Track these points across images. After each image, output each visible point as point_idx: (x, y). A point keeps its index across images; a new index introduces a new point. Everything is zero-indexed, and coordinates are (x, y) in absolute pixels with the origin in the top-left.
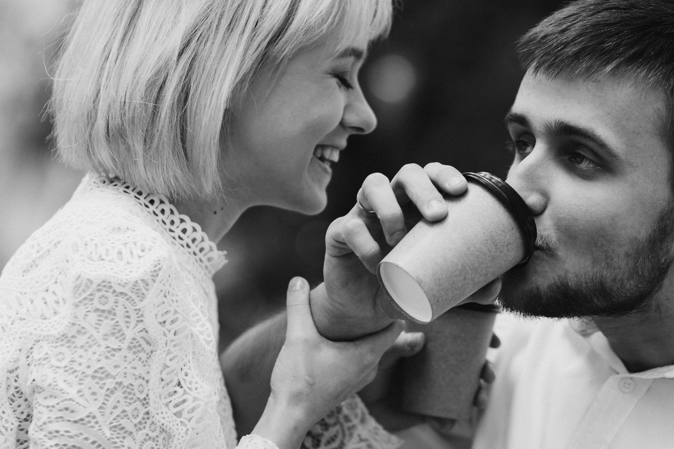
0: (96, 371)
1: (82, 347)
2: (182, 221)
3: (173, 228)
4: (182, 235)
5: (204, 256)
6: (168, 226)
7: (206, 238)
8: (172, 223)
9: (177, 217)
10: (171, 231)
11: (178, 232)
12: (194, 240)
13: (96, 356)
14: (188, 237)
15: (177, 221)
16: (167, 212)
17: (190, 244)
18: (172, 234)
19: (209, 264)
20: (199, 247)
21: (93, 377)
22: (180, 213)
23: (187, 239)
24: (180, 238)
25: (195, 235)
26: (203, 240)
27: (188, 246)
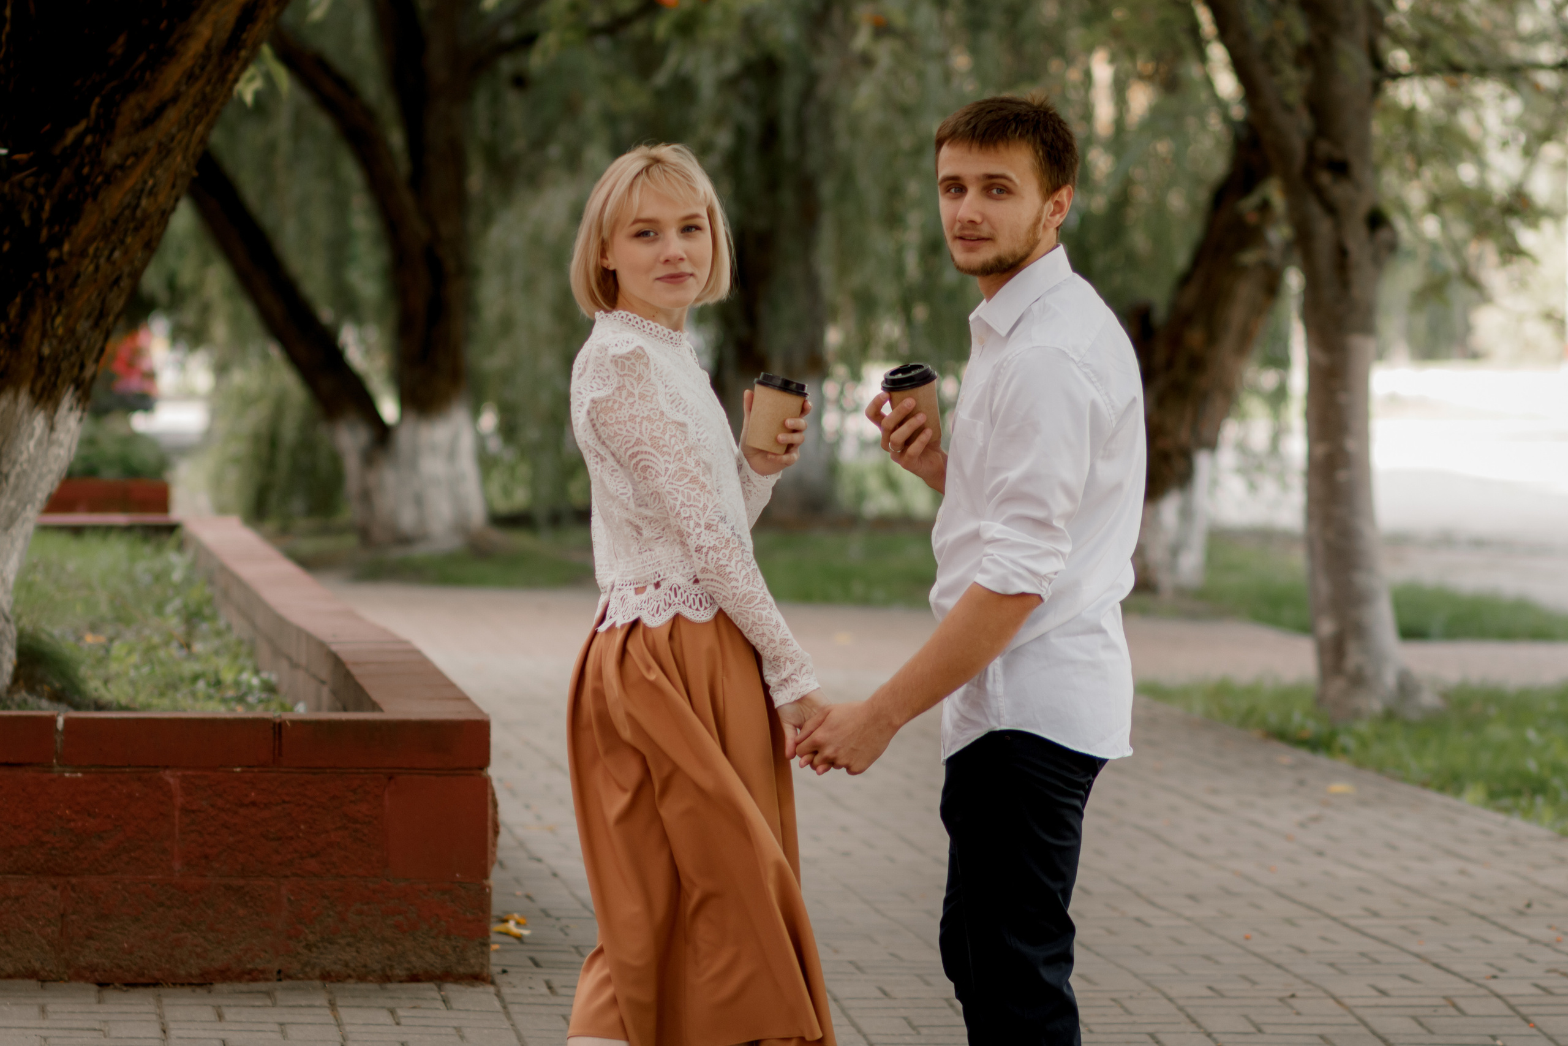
0: (629, 417)
1: (618, 409)
2: (649, 324)
3: (645, 329)
4: (651, 332)
6: (642, 329)
8: (644, 327)
9: (645, 323)
10: (644, 331)
11: (648, 331)
12: (658, 332)
13: (626, 411)
15: (646, 325)
16: (639, 322)
17: (657, 334)
18: (646, 333)
20: (662, 334)
21: (630, 421)
22: (646, 320)
23: (654, 332)
24: (650, 333)
25: (657, 329)
26: (663, 330)
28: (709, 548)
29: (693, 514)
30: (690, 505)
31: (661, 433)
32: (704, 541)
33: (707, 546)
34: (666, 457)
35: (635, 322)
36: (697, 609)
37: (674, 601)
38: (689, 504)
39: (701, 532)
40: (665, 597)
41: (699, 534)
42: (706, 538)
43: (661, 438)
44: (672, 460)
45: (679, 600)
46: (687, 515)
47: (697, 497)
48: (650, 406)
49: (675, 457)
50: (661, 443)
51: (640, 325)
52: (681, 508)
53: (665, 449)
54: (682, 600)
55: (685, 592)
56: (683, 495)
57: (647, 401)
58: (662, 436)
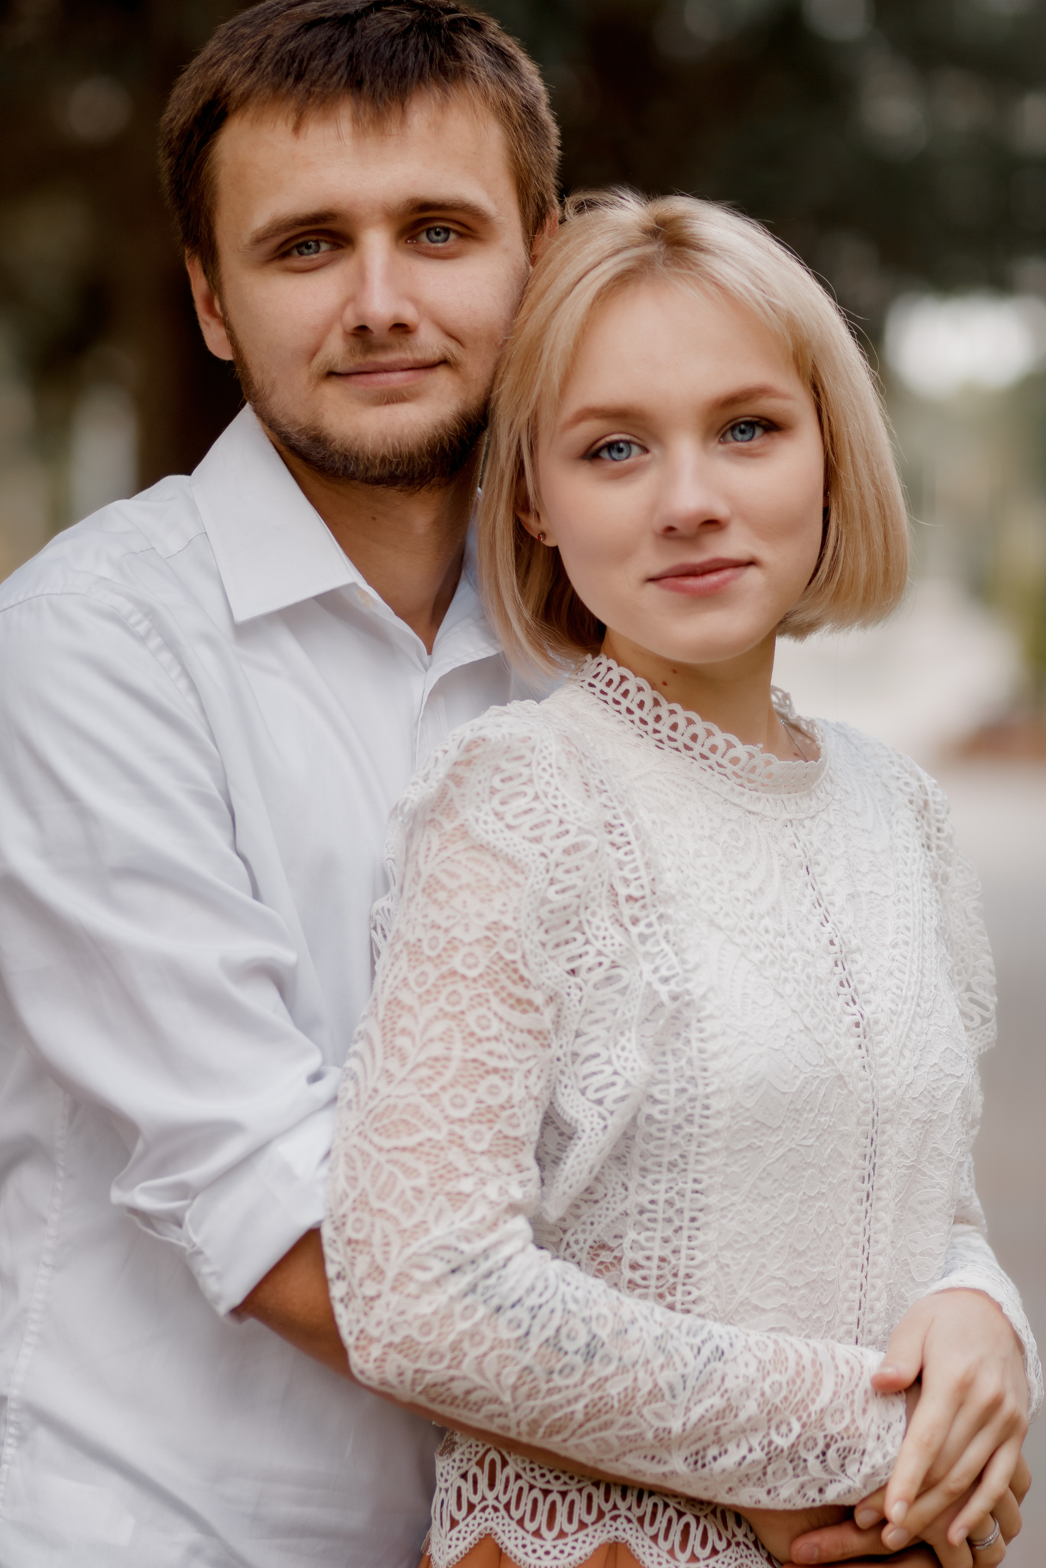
4: (672, 734)
5: (723, 757)
6: (652, 725)
7: (715, 729)
8: (658, 719)
12: (694, 738)
14: (683, 735)
19: (736, 768)
23: (682, 737)
25: (692, 729)
27: (687, 747)
28: (390, 1345)
29: (377, 1239)
30: (380, 1211)
31: (420, 997)
32: (379, 1324)
33: (385, 1341)
34: (393, 1065)
35: (637, 701)
36: (537, 1533)
37: (484, 1498)
38: (376, 1204)
39: (379, 1296)
40: (461, 1482)
41: (372, 1299)
42: (386, 1316)
43: (411, 1009)
44: (400, 1074)
45: (497, 1498)
46: (360, 1236)
47: (409, 1194)
48: (434, 914)
49: (413, 1070)
50: (405, 1021)
51: (647, 714)
52: (354, 1209)
53: (402, 1041)
54: (504, 1499)
55: (518, 1477)
56: (374, 1179)
57: (435, 901)
58: (416, 1004)
